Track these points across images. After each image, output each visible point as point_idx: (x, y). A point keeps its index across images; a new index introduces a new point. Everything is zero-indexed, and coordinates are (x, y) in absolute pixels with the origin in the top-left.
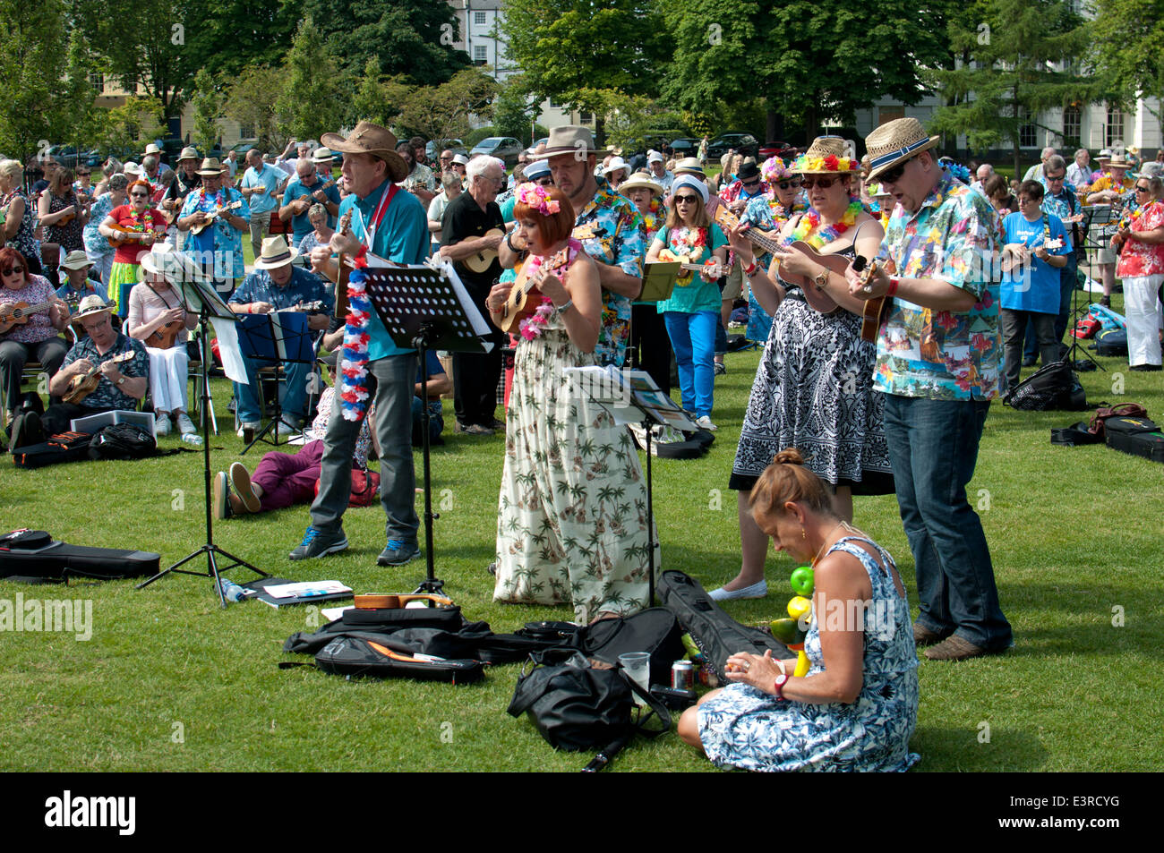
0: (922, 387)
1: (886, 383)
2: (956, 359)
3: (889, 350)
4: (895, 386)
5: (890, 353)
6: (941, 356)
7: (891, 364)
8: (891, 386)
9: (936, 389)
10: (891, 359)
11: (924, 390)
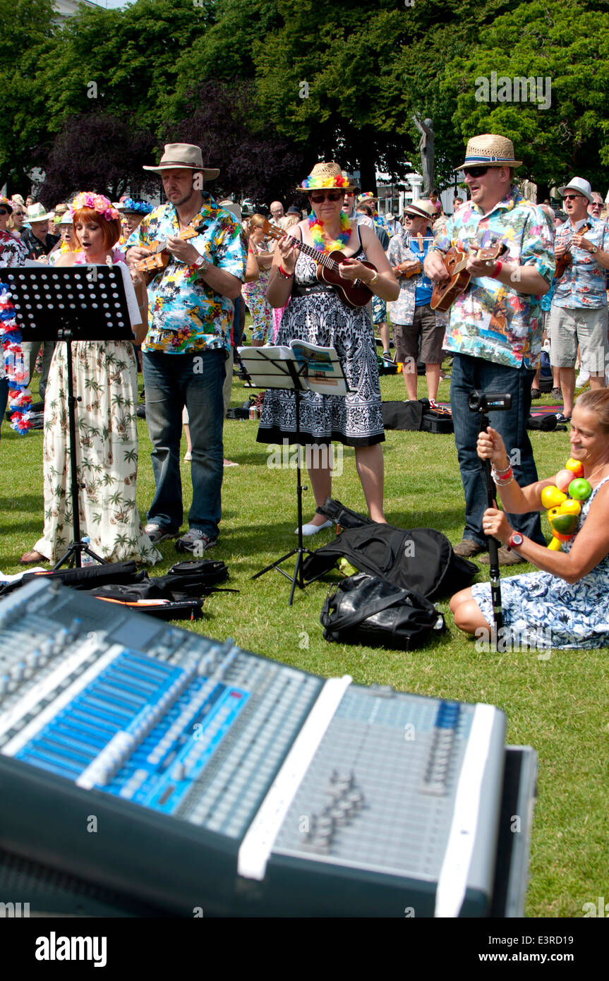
0: (487, 351)
1: (456, 344)
2: (517, 335)
3: (464, 318)
4: (463, 346)
5: (463, 321)
6: (506, 330)
7: (463, 330)
8: (460, 346)
9: (497, 355)
10: (464, 326)
11: (488, 353)
